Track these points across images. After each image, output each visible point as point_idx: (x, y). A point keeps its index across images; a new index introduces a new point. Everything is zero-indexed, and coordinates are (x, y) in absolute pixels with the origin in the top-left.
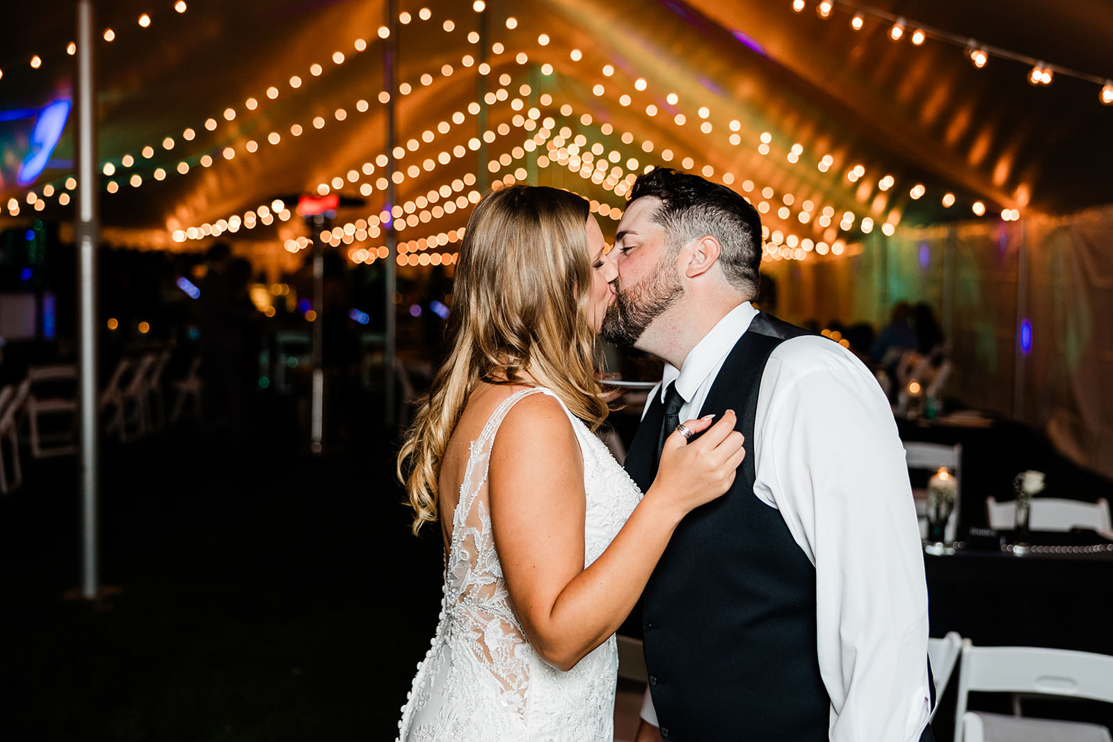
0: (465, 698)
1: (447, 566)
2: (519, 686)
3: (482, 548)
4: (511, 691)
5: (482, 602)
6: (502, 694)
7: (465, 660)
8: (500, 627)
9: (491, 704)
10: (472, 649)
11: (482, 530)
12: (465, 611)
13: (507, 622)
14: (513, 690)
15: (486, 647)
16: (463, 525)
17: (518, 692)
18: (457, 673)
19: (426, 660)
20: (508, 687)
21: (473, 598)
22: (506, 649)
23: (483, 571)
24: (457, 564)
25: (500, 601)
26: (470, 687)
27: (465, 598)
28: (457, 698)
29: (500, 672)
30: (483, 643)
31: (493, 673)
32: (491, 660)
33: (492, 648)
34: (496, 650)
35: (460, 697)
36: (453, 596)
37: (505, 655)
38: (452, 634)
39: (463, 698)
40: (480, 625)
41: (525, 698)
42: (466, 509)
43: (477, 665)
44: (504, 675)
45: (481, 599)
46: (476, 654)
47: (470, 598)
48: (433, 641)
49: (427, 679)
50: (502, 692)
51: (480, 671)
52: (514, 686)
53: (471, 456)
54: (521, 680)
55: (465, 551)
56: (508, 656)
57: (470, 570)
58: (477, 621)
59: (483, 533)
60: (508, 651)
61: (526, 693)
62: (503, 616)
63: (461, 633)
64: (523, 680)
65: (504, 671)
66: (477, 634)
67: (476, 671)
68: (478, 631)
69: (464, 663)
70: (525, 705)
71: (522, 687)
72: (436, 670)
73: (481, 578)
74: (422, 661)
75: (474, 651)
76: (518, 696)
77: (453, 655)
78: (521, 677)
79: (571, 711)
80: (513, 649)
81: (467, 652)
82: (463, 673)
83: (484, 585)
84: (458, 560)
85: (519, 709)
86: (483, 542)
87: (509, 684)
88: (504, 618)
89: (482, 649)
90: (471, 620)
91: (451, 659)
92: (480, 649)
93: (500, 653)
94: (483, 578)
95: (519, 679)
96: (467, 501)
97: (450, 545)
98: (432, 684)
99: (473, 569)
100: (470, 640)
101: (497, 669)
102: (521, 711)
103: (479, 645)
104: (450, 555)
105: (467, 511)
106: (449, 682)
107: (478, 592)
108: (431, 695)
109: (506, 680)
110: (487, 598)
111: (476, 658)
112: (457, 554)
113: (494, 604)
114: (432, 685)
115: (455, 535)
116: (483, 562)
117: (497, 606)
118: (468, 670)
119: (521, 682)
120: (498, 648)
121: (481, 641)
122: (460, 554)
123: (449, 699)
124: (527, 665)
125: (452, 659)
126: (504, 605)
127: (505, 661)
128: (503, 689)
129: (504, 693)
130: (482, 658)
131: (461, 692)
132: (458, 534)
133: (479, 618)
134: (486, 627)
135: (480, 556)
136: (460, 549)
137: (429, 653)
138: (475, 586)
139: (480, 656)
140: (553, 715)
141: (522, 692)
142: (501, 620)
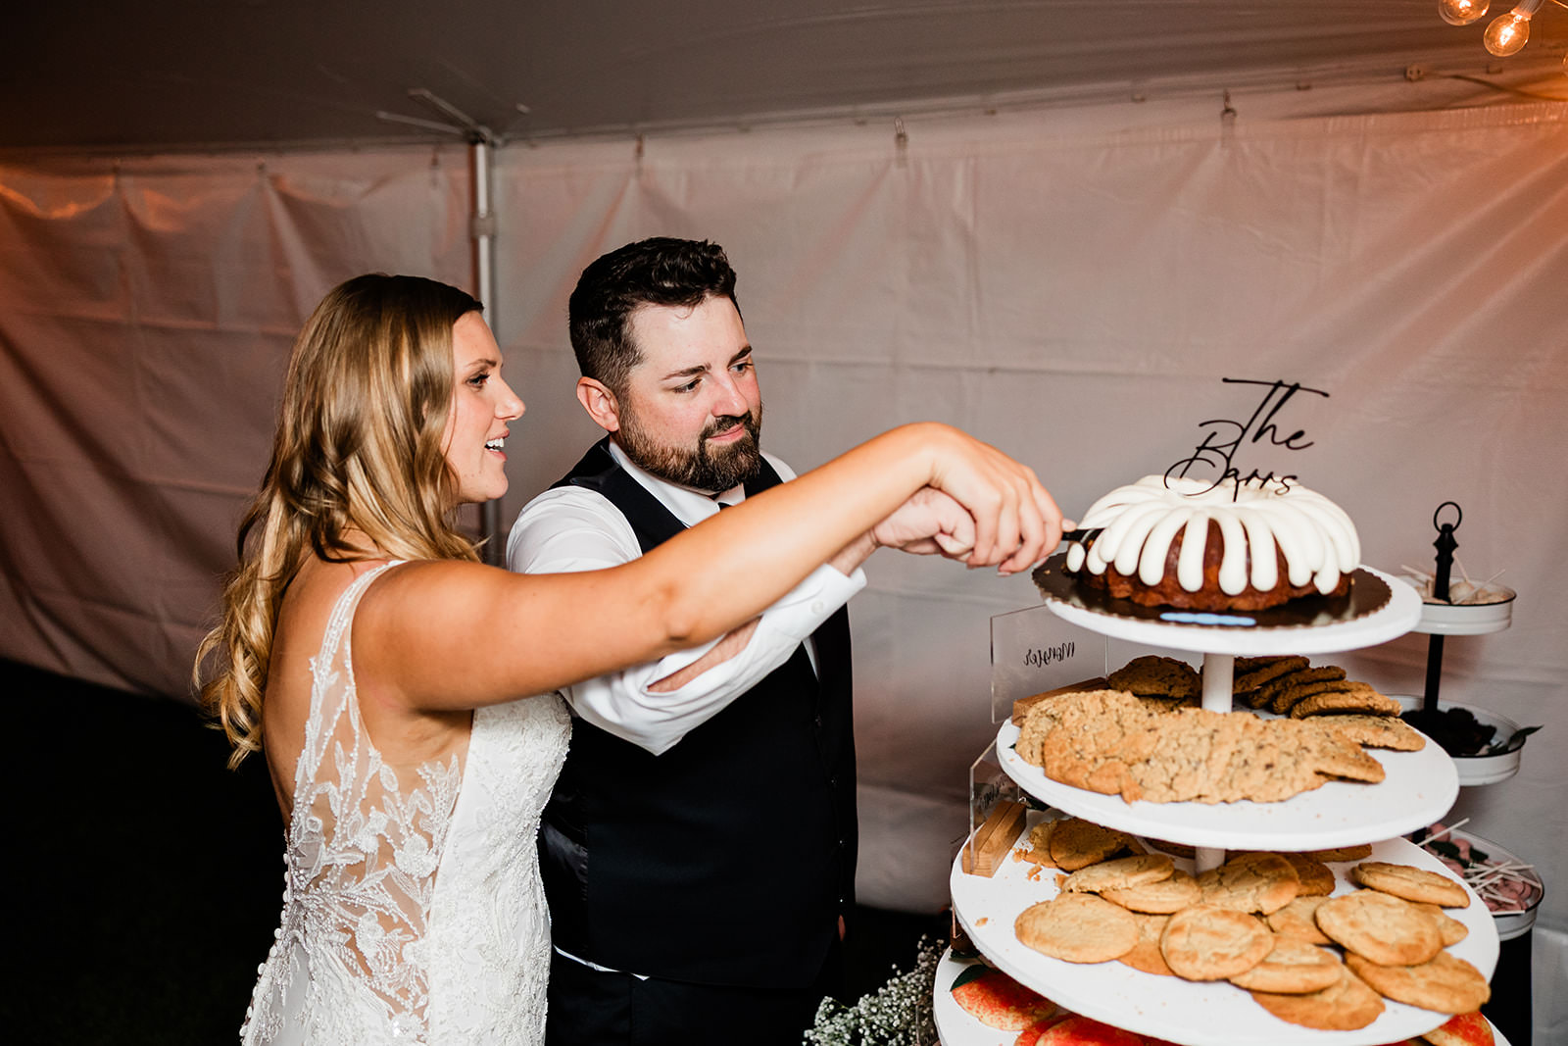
0: (336, 1031)
1: (289, 839)
2: (415, 1002)
3: (342, 811)
4: (404, 1013)
5: (347, 888)
6: (390, 1018)
7: (330, 973)
8: (379, 922)
9: (377, 1037)
10: (340, 957)
11: (339, 785)
12: (322, 902)
13: (387, 914)
14: (407, 1010)
15: (360, 955)
16: (312, 781)
17: (415, 1011)
18: (320, 991)
19: (270, 961)
20: (399, 1008)
21: (332, 882)
22: (390, 953)
23: (344, 845)
24: (303, 837)
25: (375, 886)
26: (342, 1013)
27: (321, 883)
28: (324, 1030)
29: (385, 988)
30: (356, 950)
31: (375, 990)
32: (369, 971)
33: (369, 953)
34: (376, 957)
35: (330, 1028)
36: (302, 878)
37: (390, 962)
38: (306, 932)
39: (333, 1030)
40: (347, 922)
41: (425, 1019)
42: (317, 755)
43: (350, 982)
44: (391, 992)
45: (346, 884)
46: (347, 965)
47: (330, 883)
48: (278, 932)
49: (276, 989)
50: (391, 1016)
51: (355, 989)
52: (408, 1004)
53: (316, 680)
54: (417, 994)
55: (315, 819)
56: (395, 963)
57: (323, 846)
58: (342, 917)
59: (343, 788)
60: (394, 955)
61: (426, 1011)
62: (379, 906)
63: (320, 933)
64: (420, 993)
65: (390, 985)
66: (345, 934)
67: (349, 990)
68: (347, 930)
69: (330, 977)
70: (426, 1029)
71: (421, 1003)
72: (287, 978)
73: (342, 855)
74: (265, 962)
75: (344, 961)
76: (415, 1018)
77: (311, 964)
78: (418, 989)
79: (494, 1020)
80: (401, 952)
81: (332, 962)
82: (329, 992)
83: (347, 865)
84: (304, 831)
85: (419, 1037)
86: (343, 802)
87: (399, 1002)
88: (382, 909)
89: (354, 957)
90: (333, 915)
91: (308, 969)
92: (351, 957)
93: (382, 961)
94: (345, 855)
95: (414, 994)
96: (319, 744)
97: (291, 810)
98: (284, 1001)
99: (327, 844)
100: (334, 944)
101: (380, 984)
102: (422, 1039)
103: (349, 951)
104: (292, 824)
105: (319, 758)
106: (309, 1004)
107: (339, 874)
108: (284, 1019)
109: (396, 999)
110: (354, 882)
111: (345, 969)
112: (302, 823)
113: (365, 890)
114: (284, 1004)
115: (299, 796)
116: (344, 832)
117: (369, 891)
118: (336, 987)
119: (417, 998)
120: (378, 954)
121: (352, 944)
122: (308, 823)
123: (313, 1032)
124: (424, 971)
125: (311, 970)
126: (381, 890)
127: (390, 971)
128: (392, 1011)
129: (394, 1018)
130: (356, 971)
131: (329, 1021)
132: (303, 795)
133: (343, 911)
134: (356, 924)
135: (339, 823)
136: (307, 815)
137: (273, 951)
138: (335, 867)
139: (352, 967)
140: (469, 1033)
141: (420, 1012)
142: (377, 913)
